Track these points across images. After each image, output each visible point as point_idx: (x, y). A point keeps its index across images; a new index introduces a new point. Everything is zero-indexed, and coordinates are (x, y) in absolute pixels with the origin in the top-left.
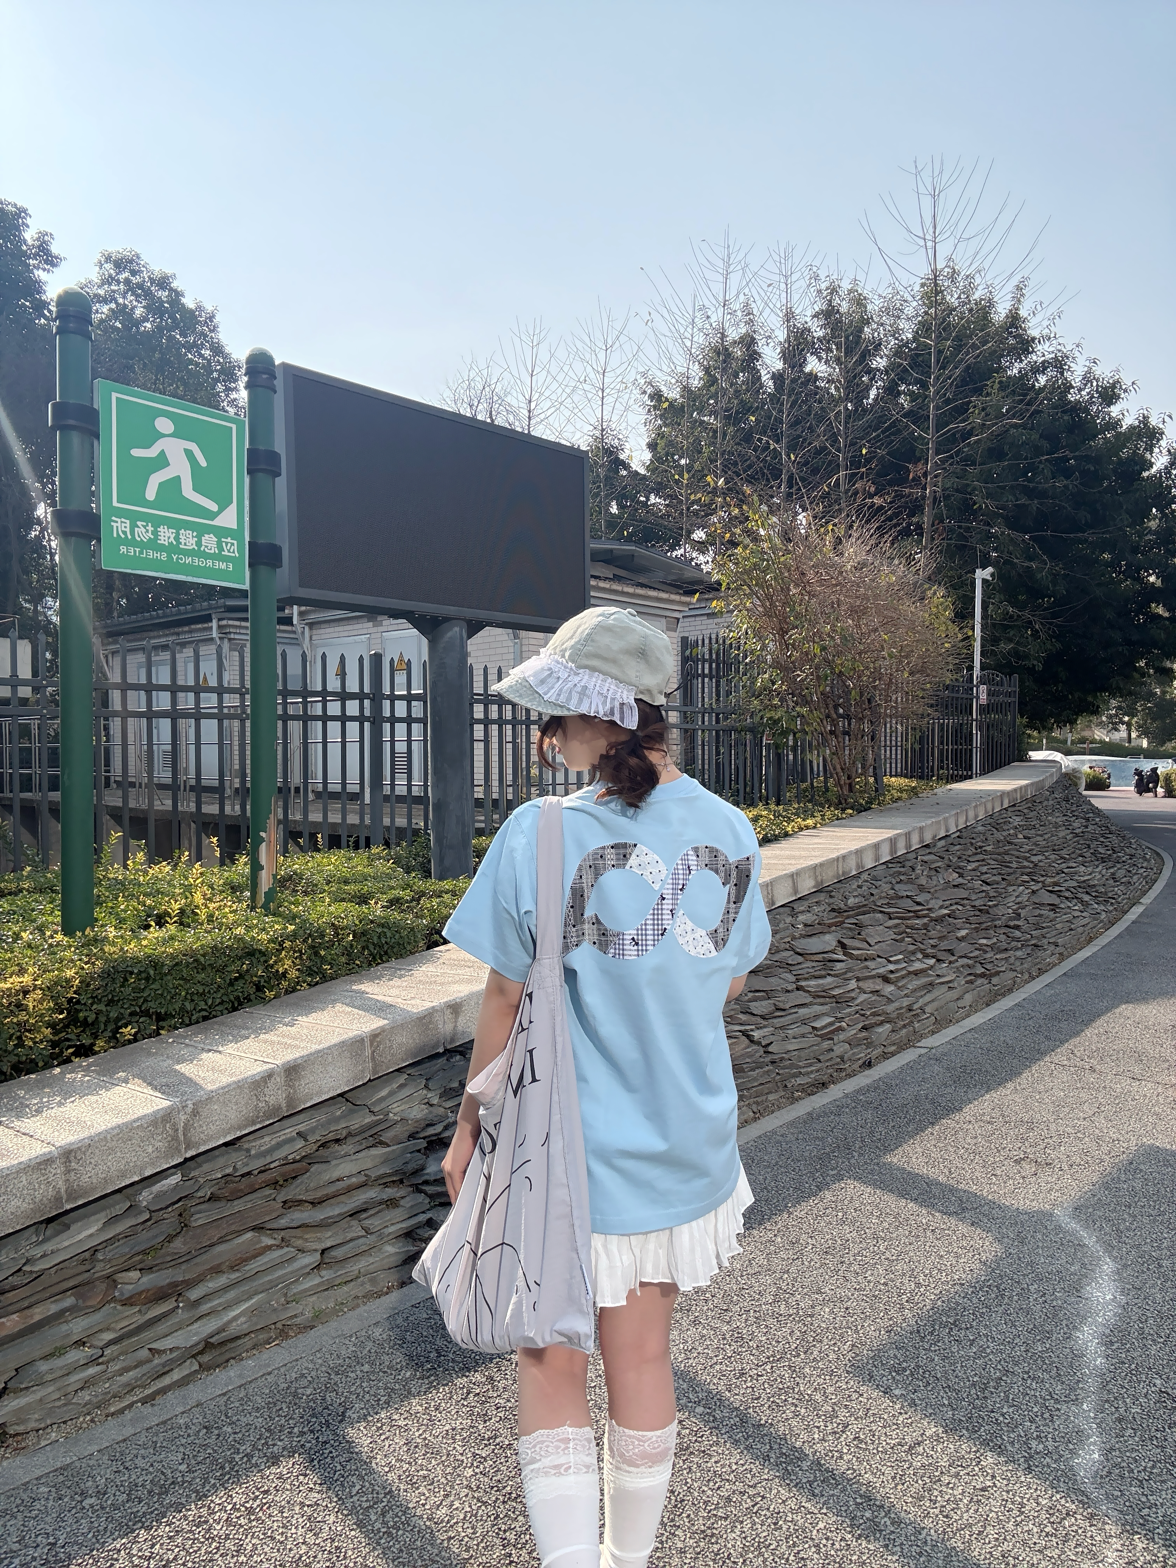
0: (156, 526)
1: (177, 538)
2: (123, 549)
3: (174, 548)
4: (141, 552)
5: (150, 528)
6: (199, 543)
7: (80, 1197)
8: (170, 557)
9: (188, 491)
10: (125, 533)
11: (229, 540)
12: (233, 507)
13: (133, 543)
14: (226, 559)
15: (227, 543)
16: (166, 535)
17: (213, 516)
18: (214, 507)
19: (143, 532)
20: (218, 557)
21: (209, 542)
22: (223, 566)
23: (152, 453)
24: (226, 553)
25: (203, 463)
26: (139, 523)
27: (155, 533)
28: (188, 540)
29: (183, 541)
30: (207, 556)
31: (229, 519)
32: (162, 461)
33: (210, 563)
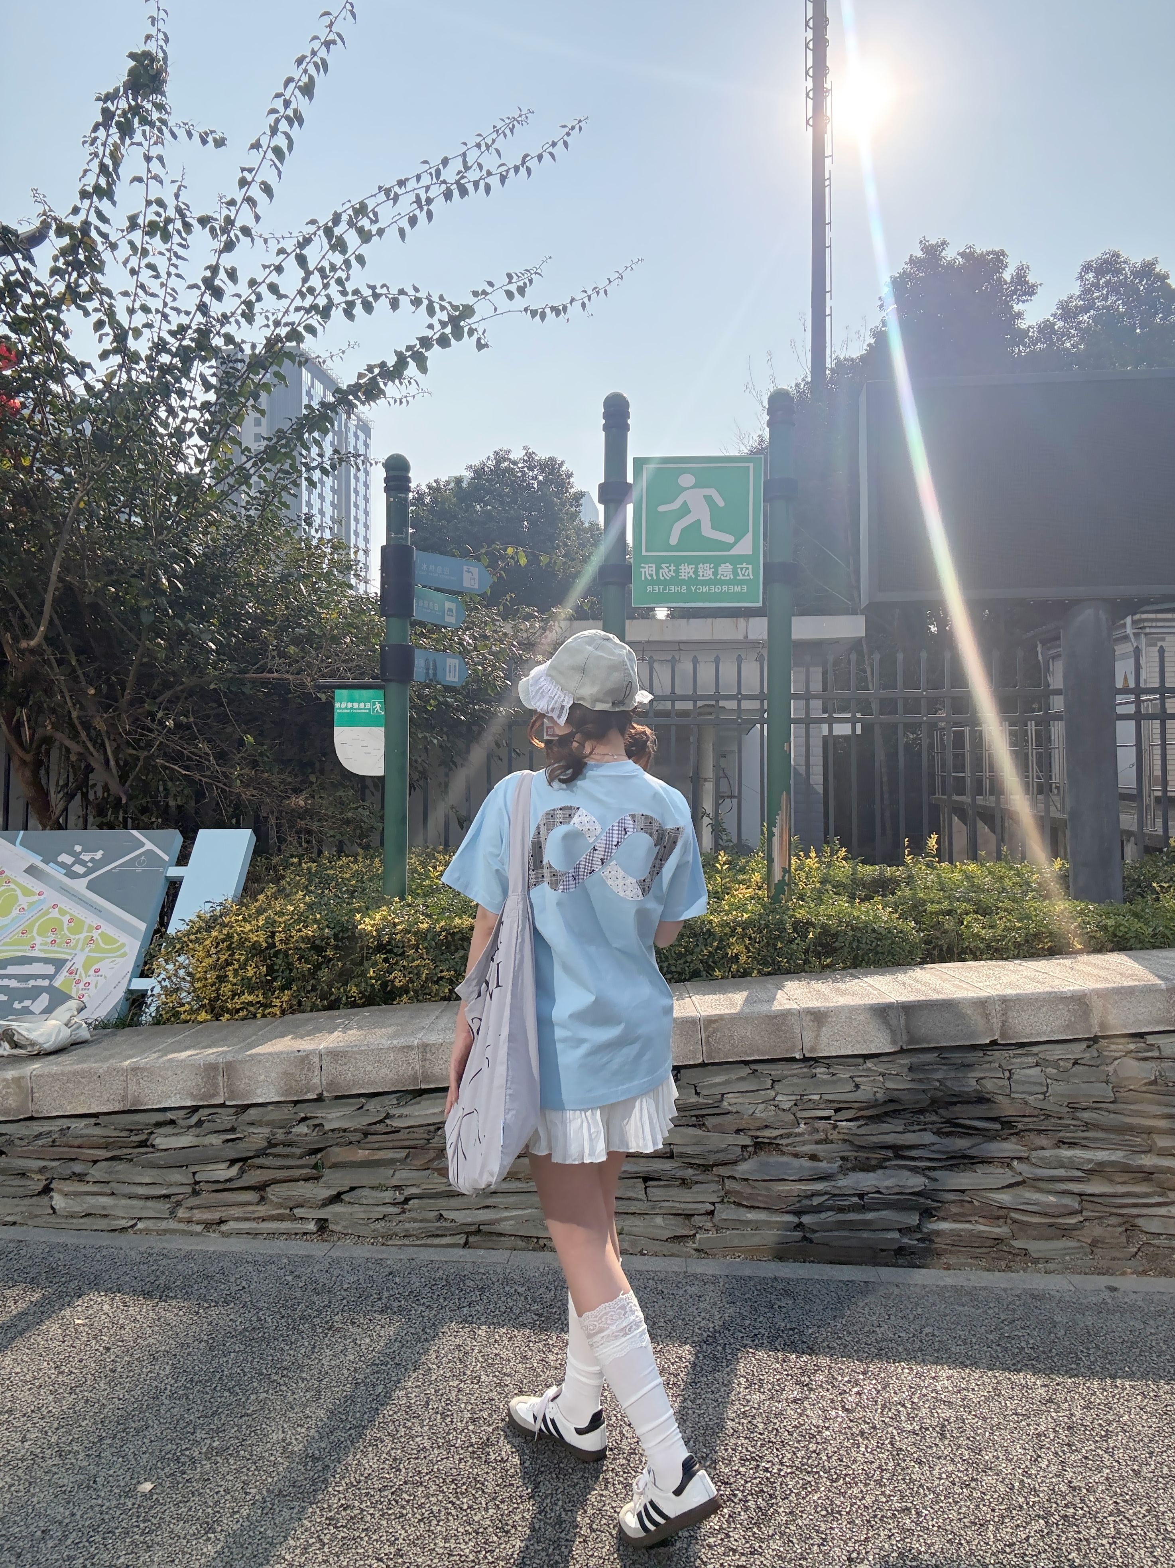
0: (677, 566)
1: (696, 572)
2: (649, 589)
3: (693, 581)
4: (664, 589)
5: (673, 568)
6: (715, 573)
7: (434, 1082)
8: (689, 589)
9: (707, 531)
10: (651, 575)
11: (744, 565)
12: (749, 536)
13: (658, 582)
14: (741, 583)
15: (742, 569)
16: (686, 571)
17: (730, 547)
18: (730, 539)
19: (667, 572)
20: (735, 582)
21: (726, 570)
22: (738, 589)
23: (676, 505)
24: (741, 577)
25: (721, 504)
26: (663, 566)
27: (677, 571)
28: (706, 572)
29: (701, 574)
30: (722, 583)
31: (745, 547)
32: (685, 510)
33: (725, 588)
